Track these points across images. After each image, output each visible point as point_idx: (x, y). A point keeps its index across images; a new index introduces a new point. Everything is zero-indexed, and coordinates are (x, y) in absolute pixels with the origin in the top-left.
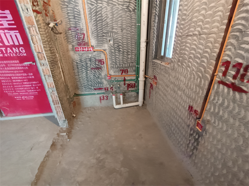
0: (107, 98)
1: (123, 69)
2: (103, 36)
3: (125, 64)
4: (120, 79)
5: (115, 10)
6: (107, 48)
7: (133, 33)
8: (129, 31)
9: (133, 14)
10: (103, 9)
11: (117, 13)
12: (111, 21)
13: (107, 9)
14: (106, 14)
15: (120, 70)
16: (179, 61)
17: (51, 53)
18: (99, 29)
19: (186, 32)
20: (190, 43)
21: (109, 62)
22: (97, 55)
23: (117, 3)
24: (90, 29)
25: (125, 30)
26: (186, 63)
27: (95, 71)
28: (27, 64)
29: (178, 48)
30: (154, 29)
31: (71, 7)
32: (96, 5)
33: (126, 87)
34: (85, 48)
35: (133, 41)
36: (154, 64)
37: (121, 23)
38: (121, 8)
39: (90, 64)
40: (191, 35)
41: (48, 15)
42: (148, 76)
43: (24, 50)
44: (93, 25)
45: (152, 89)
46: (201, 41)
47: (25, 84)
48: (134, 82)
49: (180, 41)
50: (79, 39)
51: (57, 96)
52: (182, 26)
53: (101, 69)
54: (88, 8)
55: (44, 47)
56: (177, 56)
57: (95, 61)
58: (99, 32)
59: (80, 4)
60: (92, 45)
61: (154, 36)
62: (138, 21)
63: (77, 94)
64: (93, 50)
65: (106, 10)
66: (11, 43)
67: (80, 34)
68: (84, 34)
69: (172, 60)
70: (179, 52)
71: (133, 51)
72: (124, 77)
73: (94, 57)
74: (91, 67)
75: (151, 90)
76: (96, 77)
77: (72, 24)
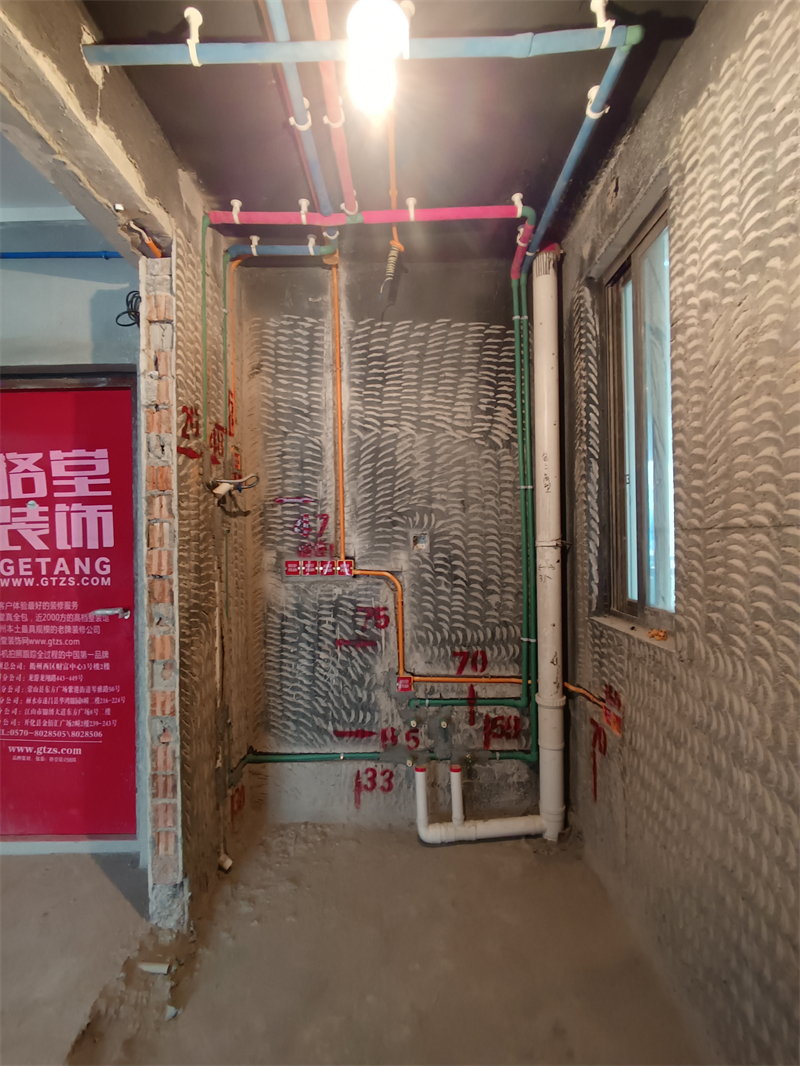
0: (389, 780)
1: (465, 649)
2: (395, 523)
3: (476, 628)
4: (454, 696)
5: (442, 445)
6: (405, 567)
7: (509, 517)
8: (492, 508)
9: (504, 454)
10: (400, 440)
11: (446, 452)
12: (424, 476)
13: (413, 442)
14: (411, 456)
15: (455, 654)
16: (710, 626)
17: (199, 580)
18: (381, 500)
19: (716, 516)
20: (742, 555)
21: (409, 620)
22: (366, 590)
23: (450, 424)
24: (348, 502)
25: (476, 505)
26: (742, 635)
27: (349, 655)
28: (102, 617)
29: (694, 574)
30: (586, 502)
31: (297, 438)
32: (377, 431)
33: (476, 731)
34: (323, 563)
35: (506, 543)
36: (600, 633)
37: (461, 482)
38: (464, 437)
39: (334, 625)
40: (739, 528)
41: (221, 460)
42: (579, 686)
43: (108, 567)
44: (360, 488)
45: (603, 751)
46: (787, 549)
47: (68, 695)
48: (514, 713)
49: (698, 545)
50: (305, 532)
51: (178, 754)
52: (695, 496)
53: (374, 644)
54: (352, 440)
55: (181, 558)
56: (698, 604)
57: (352, 613)
58: (381, 511)
59: (325, 428)
60: (351, 554)
61: (589, 525)
62: (525, 475)
63: (261, 753)
64: (350, 572)
65: (410, 445)
66: (77, 543)
67: (311, 517)
68: (325, 518)
69: (679, 618)
70: (705, 588)
71: (506, 580)
72: (472, 686)
73: (353, 598)
74: (334, 637)
75: (598, 754)
76: (350, 676)
77: (289, 485)
